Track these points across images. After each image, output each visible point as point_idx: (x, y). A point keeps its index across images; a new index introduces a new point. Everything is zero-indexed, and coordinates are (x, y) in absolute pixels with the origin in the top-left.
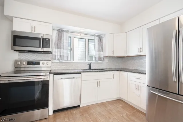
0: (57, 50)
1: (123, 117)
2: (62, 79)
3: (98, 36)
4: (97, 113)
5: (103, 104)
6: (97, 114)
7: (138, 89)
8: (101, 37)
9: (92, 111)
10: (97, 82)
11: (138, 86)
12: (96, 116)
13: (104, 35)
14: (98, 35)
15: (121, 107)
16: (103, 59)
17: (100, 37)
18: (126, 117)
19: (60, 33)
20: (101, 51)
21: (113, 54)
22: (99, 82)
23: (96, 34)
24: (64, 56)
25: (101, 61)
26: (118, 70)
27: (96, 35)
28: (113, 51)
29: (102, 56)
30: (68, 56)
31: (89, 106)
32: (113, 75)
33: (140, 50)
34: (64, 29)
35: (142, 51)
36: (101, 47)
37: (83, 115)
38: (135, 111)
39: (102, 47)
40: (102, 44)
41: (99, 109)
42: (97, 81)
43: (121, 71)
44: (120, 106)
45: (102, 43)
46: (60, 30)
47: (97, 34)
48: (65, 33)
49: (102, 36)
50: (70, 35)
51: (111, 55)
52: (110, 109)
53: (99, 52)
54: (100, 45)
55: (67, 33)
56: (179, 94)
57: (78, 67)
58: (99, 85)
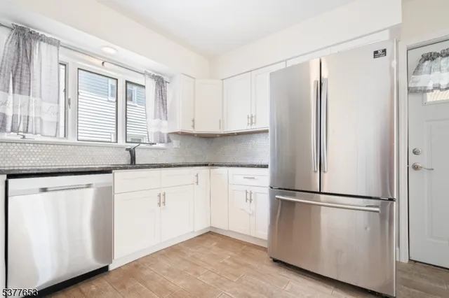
0: (10, 97)
1: (224, 263)
2: (44, 190)
3: (153, 77)
4: (165, 272)
5: (174, 250)
6: (164, 274)
7: (251, 200)
8: (163, 82)
9: (147, 272)
10: (159, 196)
11: (251, 193)
12: (162, 278)
13: (171, 77)
14: (156, 74)
15: (215, 245)
16: (168, 138)
17: (160, 81)
18: (229, 263)
19: (24, 40)
20: (162, 117)
21: (193, 126)
22: (164, 195)
23: (150, 72)
24: (41, 121)
25: (164, 143)
26: (206, 165)
27: (149, 75)
28: (193, 121)
29: (165, 131)
30: (58, 123)
31: (136, 263)
32: (197, 176)
33: (252, 119)
34: (41, 33)
35: (255, 123)
36: (163, 107)
37: (123, 287)
38: (244, 247)
39: (165, 109)
40: (166, 100)
41: (165, 263)
42: (158, 192)
43: (213, 165)
44: (212, 245)
45: (164, 98)
46: (22, 29)
47: (153, 71)
48: (44, 45)
49: (166, 79)
50: (63, 58)
51: (189, 129)
52: (193, 256)
53: (158, 120)
54: (161, 101)
55: (54, 48)
56: (320, 193)
57: (93, 159)
58: (164, 203)
